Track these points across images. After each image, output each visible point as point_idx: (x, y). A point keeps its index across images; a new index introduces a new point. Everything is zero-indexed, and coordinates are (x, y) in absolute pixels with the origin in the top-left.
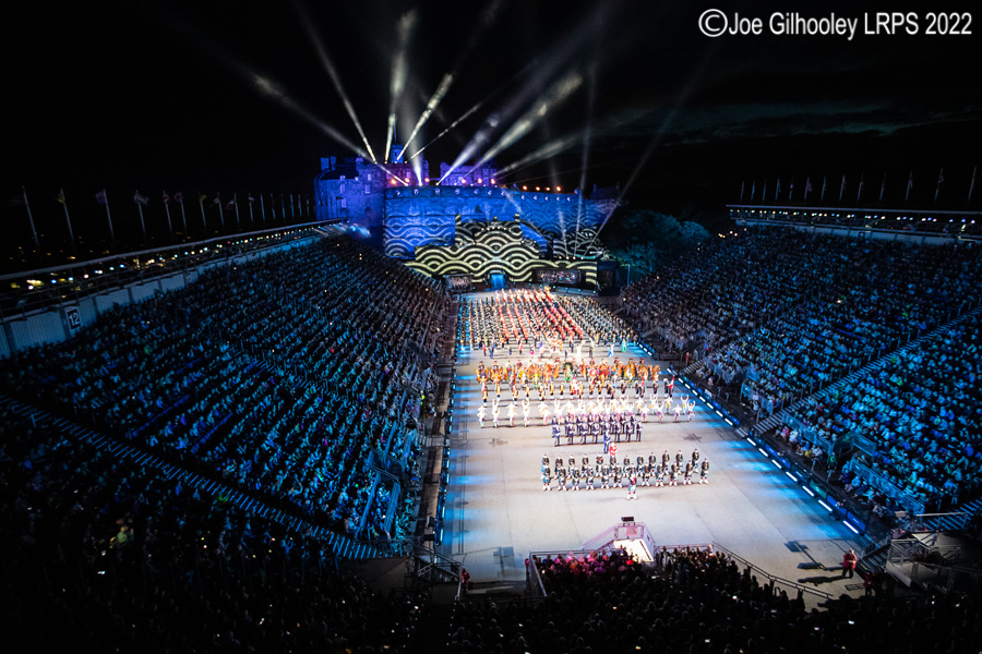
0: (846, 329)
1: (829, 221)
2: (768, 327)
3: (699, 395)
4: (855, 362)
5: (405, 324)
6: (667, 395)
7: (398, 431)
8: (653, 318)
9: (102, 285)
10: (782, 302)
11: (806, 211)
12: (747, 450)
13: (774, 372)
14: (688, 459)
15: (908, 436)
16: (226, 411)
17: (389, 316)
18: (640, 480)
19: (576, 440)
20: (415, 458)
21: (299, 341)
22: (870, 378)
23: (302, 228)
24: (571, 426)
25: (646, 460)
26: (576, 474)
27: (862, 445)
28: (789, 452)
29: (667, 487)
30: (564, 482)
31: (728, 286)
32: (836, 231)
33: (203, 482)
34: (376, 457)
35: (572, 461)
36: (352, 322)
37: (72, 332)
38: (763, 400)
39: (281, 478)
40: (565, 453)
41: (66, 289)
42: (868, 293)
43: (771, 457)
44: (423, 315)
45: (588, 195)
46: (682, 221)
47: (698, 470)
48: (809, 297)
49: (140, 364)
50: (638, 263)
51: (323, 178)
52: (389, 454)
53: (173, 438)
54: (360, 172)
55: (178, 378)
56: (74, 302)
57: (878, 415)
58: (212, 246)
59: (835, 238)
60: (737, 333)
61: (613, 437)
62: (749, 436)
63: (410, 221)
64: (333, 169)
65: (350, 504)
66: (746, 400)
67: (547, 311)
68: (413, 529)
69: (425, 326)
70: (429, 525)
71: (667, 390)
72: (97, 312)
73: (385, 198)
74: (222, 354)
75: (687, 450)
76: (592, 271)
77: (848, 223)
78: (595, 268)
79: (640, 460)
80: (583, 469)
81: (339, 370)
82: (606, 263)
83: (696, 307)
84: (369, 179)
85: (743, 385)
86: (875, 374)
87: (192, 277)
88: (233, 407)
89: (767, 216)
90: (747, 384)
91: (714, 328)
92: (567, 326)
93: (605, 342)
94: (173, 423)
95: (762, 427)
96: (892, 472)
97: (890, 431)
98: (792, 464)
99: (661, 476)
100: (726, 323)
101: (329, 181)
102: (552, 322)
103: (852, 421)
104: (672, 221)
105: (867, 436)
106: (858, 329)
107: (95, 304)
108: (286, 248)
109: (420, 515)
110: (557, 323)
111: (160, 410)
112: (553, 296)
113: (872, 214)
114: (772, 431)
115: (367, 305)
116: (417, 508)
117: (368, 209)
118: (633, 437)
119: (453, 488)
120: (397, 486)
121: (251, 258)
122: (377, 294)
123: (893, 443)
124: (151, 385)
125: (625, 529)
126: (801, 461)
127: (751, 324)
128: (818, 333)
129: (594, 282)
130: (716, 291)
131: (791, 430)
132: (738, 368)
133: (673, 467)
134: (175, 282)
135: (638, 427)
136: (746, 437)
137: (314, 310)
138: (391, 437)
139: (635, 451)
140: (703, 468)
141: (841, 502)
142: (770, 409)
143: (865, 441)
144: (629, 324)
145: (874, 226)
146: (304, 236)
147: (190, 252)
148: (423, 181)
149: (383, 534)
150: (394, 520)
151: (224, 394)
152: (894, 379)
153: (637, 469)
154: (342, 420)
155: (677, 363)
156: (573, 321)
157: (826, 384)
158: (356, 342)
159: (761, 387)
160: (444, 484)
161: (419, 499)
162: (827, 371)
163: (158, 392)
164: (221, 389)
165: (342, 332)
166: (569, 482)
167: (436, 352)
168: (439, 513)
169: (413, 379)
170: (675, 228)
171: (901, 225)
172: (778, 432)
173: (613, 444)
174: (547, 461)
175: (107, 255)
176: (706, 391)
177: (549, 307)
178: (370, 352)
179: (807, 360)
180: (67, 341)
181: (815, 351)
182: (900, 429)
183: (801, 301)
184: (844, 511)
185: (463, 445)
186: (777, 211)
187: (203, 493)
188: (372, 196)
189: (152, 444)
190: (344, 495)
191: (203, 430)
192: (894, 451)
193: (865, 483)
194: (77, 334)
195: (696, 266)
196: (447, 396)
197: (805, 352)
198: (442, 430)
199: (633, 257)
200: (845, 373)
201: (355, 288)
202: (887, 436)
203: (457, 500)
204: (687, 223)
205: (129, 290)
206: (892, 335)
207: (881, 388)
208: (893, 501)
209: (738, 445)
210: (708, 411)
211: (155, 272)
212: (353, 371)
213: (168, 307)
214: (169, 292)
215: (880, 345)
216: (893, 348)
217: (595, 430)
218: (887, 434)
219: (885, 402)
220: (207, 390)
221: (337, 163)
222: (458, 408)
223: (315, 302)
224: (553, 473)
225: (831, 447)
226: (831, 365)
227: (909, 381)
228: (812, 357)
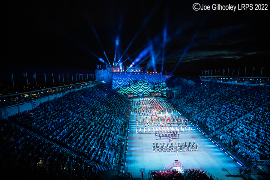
0: (233, 108)
1: (226, 80)
2: (212, 107)
3: (194, 126)
4: (236, 117)
5: (117, 106)
6: (186, 126)
7: (114, 135)
8: (181, 105)
9: (42, 96)
10: (215, 101)
11: (219, 77)
12: (209, 141)
13: (214, 120)
14: (192, 144)
15: (253, 138)
16: (70, 129)
17: (113, 104)
18: (179, 149)
19: (162, 138)
20: (119, 142)
21: (90, 111)
22: (241, 121)
23: (92, 82)
24: (160, 134)
25: (181, 144)
26: (162, 147)
27: (240, 140)
28: (220, 142)
29: (187, 152)
30: (159, 150)
31: (201, 97)
32: (228, 83)
33: (63, 148)
34: (108, 142)
35: (161, 144)
36: (103, 106)
37: (34, 108)
38: (212, 127)
39: (83, 148)
40: (159, 141)
41: (34, 97)
42: (238, 98)
43: (215, 143)
44: (122, 104)
45: (164, 74)
46: (188, 80)
47: (195, 147)
48: (222, 100)
49: (49, 116)
50: (177, 91)
51: (98, 70)
52: (112, 141)
53: (56, 136)
54: (107, 68)
55: (59, 120)
56: (35, 100)
57: (244, 132)
58: (70, 86)
59: (227, 84)
60: (204, 109)
61: (172, 137)
62: (209, 137)
63: (119, 81)
64: (100, 68)
65: (101, 155)
66: (207, 127)
67: (154, 104)
68: (118, 162)
69: (122, 107)
70: (122, 161)
71: (186, 124)
72: (40, 103)
73: (113, 75)
74: (70, 114)
75: (192, 141)
76: (165, 93)
77: (231, 80)
78: (166, 92)
79: (179, 144)
80: (164, 146)
81: (100, 118)
82: (169, 91)
83: (192, 102)
84: (109, 70)
85: (206, 123)
86: (242, 120)
87: (64, 94)
88: (72, 128)
89: (210, 79)
90: (207, 123)
91: (198, 108)
92: (159, 107)
93: (169, 112)
94: (56, 132)
95: (212, 135)
96: (250, 148)
97: (248, 136)
98: (221, 145)
99: (185, 148)
100: (201, 106)
101: (99, 71)
102: (155, 106)
103: (237, 133)
104: (185, 80)
105: (241, 137)
106: (236, 108)
107: (40, 101)
108: (88, 87)
109: (120, 159)
110: (156, 106)
111: (53, 128)
112: (155, 99)
113: (237, 78)
114: (215, 136)
115: (108, 101)
116: (119, 156)
117: (108, 77)
118: (177, 137)
119: (129, 151)
120: (114, 150)
121: (79, 89)
122: (110, 99)
123: (249, 140)
124: (52, 121)
125: (176, 163)
126: (224, 144)
127: (208, 107)
128: (225, 109)
129: (166, 96)
130: (197, 98)
131: (220, 136)
132: (205, 118)
133: (188, 146)
134: (60, 95)
135: (178, 135)
136: (208, 137)
137: (94, 103)
138: (112, 136)
139: (178, 141)
140: (197, 146)
141: (236, 157)
142: (214, 130)
143: (241, 139)
144: (175, 107)
145: (237, 81)
146: (92, 84)
147: (64, 88)
148: (122, 71)
149: (109, 164)
150: (113, 160)
151: (70, 124)
152: (247, 121)
153: (179, 146)
154: (100, 132)
155: (188, 117)
156: (160, 106)
157: (229, 123)
158: (104, 111)
159: (211, 124)
160: (126, 150)
161: (119, 154)
162: (229, 119)
163: (53, 123)
164: (69, 123)
165: (101, 108)
166: (160, 150)
167: (125, 114)
168: (125, 158)
169: (119, 121)
170: (186, 82)
171: (245, 81)
172: (216, 136)
173: (172, 139)
174: (154, 144)
175: (44, 89)
176: (196, 125)
177: (154, 102)
178: (108, 114)
179: (223, 116)
180: (32, 110)
181: (225, 114)
182: (250, 136)
183: (220, 100)
184: (237, 159)
185: (131, 139)
186: (212, 77)
187: (63, 151)
188: (109, 74)
189: (51, 137)
190: (99, 152)
191: (64, 134)
192: (249, 142)
193: (242, 151)
194: (35, 108)
195: (192, 92)
196: (127, 126)
197: (222, 114)
198: (126, 135)
199: (176, 89)
200: (234, 120)
201: (105, 97)
202: (247, 138)
203: (130, 154)
204: (189, 81)
205: (49, 97)
206: (245, 110)
207: (244, 124)
208: (251, 157)
209: (206, 140)
210: (197, 130)
211: (55, 93)
212: (103, 119)
213: (57, 101)
214: (58, 98)
215: (242, 112)
216: (246, 113)
217: (167, 135)
218: (247, 137)
219: (245, 128)
220: (66, 123)
221: (101, 66)
222: (130, 129)
223: (94, 101)
224: (155, 147)
225: (232, 141)
226: (230, 118)
227: (252, 122)
228: (224, 116)
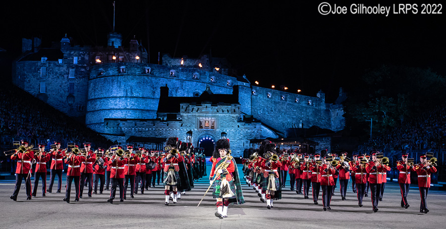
54: (66, 53)
63: (111, 104)
64: (36, 51)
84: (75, 61)
101: (27, 63)
117: (71, 96)
188: (76, 82)
